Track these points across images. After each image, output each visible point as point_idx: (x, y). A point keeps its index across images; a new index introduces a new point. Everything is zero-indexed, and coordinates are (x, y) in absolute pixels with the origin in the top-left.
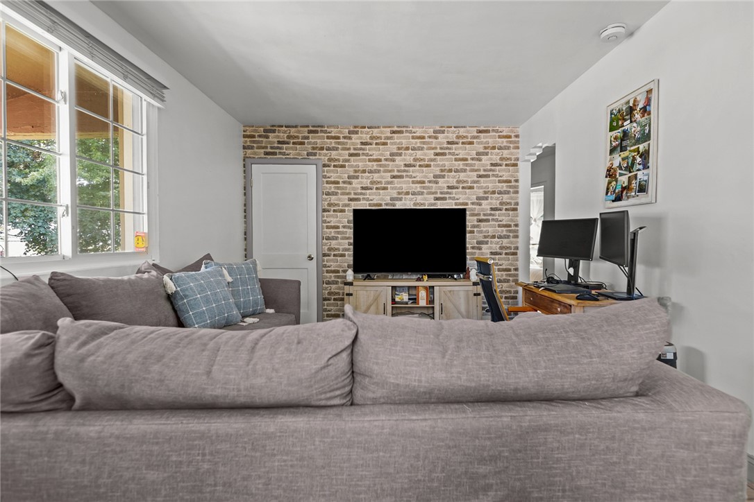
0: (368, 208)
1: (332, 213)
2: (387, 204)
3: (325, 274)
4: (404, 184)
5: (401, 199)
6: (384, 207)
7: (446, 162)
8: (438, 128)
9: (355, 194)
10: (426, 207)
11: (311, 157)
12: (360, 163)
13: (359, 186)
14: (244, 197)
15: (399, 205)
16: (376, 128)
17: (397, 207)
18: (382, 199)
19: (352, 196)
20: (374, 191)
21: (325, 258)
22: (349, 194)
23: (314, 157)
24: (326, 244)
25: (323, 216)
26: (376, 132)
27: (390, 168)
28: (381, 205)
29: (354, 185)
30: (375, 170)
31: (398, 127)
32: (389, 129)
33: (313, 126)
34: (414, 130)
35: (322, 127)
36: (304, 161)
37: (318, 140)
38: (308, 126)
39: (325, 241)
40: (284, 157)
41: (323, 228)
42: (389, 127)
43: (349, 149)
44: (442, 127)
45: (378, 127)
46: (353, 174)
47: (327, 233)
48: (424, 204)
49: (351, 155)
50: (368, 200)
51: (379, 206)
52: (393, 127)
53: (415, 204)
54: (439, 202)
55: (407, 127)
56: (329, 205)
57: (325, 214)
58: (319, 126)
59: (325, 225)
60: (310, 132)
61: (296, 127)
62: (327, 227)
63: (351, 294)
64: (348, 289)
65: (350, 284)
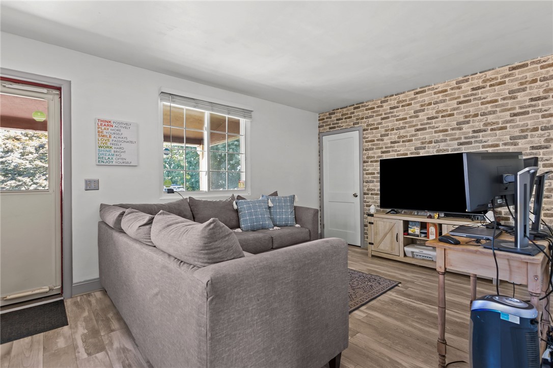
0: (396, 157)
1: (369, 163)
2: (411, 153)
3: (365, 207)
4: (427, 136)
5: (424, 148)
6: (409, 156)
8: (461, 78)
9: (386, 148)
10: (450, 153)
11: (355, 126)
12: (389, 124)
13: (389, 141)
14: (319, 157)
15: (422, 153)
16: (402, 93)
17: (421, 155)
18: (408, 150)
19: (384, 150)
20: (401, 143)
21: (365, 196)
22: (382, 148)
23: (357, 125)
24: (366, 186)
25: (364, 166)
26: (402, 97)
27: (414, 124)
28: (407, 154)
29: (385, 141)
30: (402, 127)
31: (421, 88)
32: (413, 92)
33: (357, 104)
34: (435, 87)
35: (362, 103)
36: (351, 129)
37: (359, 113)
38: (353, 105)
39: (365, 184)
40: (340, 129)
41: (363, 175)
42: (413, 90)
43: (381, 115)
44: (465, 76)
45: (404, 93)
46: (384, 133)
47: (366, 178)
48: (447, 150)
49: (383, 119)
50: (396, 151)
51: (405, 155)
52: (416, 89)
53: (437, 151)
54: (463, 147)
55: (429, 86)
56: (368, 158)
57: (365, 164)
58: (360, 103)
59: (365, 172)
60: (355, 108)
61: (347, 107)
62: (367, 174)
63: (372, 223)
64: (370, 219)
65: (372, 215)
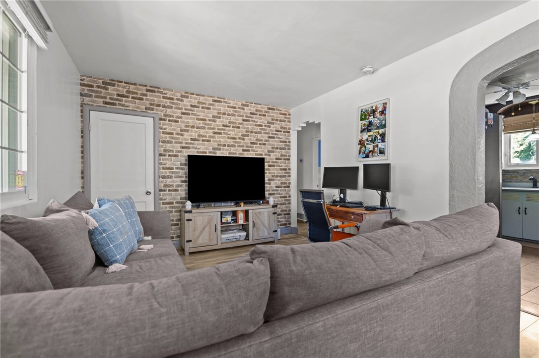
0: (196, 154)
1: (167, 157)
2: (210, 152)
3: (162, 206)
4: (222, 139)
5: (220, 149)
6: (208, 154)
7: (250, 126)
8: (244, 103)
9: (186, 143)
10: (237, 156)
11: (149, 111)
12: (190, 120)
13: (189, 138)
15: (219, 154)
16: (202, 96)
17: (217, 155)
18: (207, 149)
19: (184, 145)
20: (201, 142)
21: (162, 193)
22: (182, 143)
23: (152, 112)
24: (162, 182)
25: (160, 160)
26: (202, 99)
27: (212, 127)
28: (206, 153)
29: (185, 137)
30: (202, 126)
31: (218, 98)
32: (211, 99)
33: (151, 87)
34: (229, 101)
35: (159, 88)
36: (144, 113)
37: (156, 98)
38: (146, 86)
39: (161, 179)
40: (124, 108)
41: (159, 169)
42: (212, 97)
43: (181, 109)
44: (247, 102)
45: (204, 96)
46: (184, 128)
47: (163, 173)
48: (235, 154)
49: (183, 113)
50: (196, 148)
51: (204, 153)
52: (214, 97)
53: (229, 153)
54: (245, 153)
55: (224, 99)
56: (165, 151)
57: (162, 157)
58: (156, 87)
59: (161, 166)
60: (148, 91)
61: (135, 84)
62: (163, 168)
63: (191, 220)
64: (187, 216)
65: (190, 212)
